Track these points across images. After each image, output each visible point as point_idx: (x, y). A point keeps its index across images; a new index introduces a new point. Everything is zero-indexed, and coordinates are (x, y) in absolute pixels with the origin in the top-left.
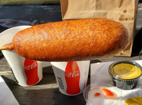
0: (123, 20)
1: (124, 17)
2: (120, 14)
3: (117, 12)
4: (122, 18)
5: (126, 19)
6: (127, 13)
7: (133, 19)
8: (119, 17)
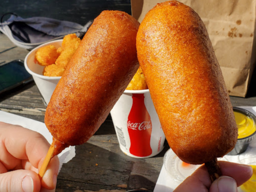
0: (235, 36)
1: (236, 31)
2: (230, 26)
3: (225, 22)
4: (234, 33)
5: (241, 35)
6: (242, 25)
7: (251, 35)
8: (228, 30)
